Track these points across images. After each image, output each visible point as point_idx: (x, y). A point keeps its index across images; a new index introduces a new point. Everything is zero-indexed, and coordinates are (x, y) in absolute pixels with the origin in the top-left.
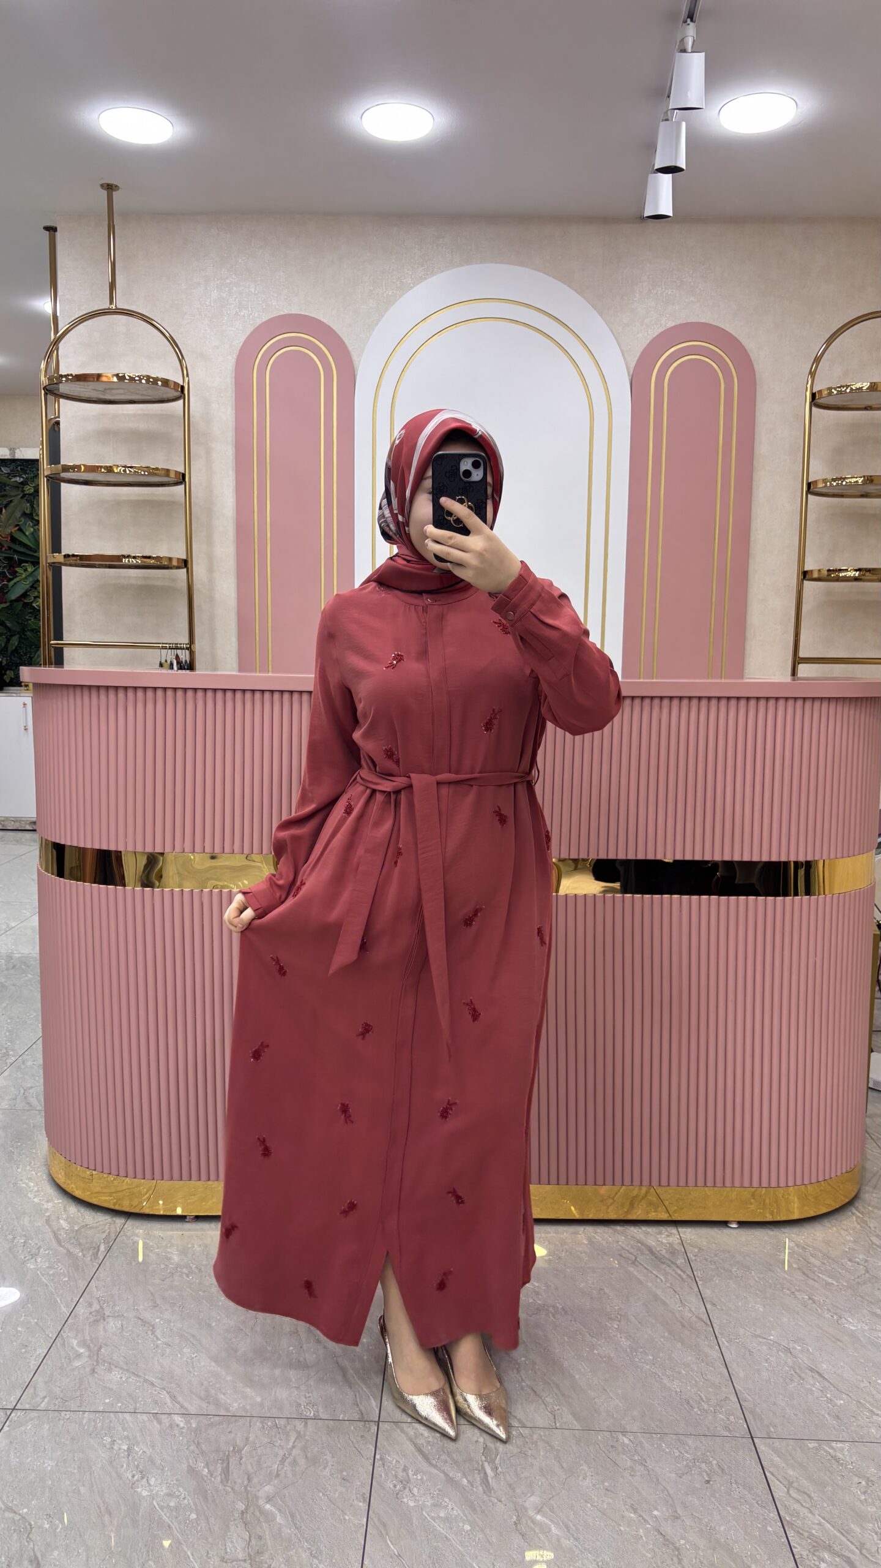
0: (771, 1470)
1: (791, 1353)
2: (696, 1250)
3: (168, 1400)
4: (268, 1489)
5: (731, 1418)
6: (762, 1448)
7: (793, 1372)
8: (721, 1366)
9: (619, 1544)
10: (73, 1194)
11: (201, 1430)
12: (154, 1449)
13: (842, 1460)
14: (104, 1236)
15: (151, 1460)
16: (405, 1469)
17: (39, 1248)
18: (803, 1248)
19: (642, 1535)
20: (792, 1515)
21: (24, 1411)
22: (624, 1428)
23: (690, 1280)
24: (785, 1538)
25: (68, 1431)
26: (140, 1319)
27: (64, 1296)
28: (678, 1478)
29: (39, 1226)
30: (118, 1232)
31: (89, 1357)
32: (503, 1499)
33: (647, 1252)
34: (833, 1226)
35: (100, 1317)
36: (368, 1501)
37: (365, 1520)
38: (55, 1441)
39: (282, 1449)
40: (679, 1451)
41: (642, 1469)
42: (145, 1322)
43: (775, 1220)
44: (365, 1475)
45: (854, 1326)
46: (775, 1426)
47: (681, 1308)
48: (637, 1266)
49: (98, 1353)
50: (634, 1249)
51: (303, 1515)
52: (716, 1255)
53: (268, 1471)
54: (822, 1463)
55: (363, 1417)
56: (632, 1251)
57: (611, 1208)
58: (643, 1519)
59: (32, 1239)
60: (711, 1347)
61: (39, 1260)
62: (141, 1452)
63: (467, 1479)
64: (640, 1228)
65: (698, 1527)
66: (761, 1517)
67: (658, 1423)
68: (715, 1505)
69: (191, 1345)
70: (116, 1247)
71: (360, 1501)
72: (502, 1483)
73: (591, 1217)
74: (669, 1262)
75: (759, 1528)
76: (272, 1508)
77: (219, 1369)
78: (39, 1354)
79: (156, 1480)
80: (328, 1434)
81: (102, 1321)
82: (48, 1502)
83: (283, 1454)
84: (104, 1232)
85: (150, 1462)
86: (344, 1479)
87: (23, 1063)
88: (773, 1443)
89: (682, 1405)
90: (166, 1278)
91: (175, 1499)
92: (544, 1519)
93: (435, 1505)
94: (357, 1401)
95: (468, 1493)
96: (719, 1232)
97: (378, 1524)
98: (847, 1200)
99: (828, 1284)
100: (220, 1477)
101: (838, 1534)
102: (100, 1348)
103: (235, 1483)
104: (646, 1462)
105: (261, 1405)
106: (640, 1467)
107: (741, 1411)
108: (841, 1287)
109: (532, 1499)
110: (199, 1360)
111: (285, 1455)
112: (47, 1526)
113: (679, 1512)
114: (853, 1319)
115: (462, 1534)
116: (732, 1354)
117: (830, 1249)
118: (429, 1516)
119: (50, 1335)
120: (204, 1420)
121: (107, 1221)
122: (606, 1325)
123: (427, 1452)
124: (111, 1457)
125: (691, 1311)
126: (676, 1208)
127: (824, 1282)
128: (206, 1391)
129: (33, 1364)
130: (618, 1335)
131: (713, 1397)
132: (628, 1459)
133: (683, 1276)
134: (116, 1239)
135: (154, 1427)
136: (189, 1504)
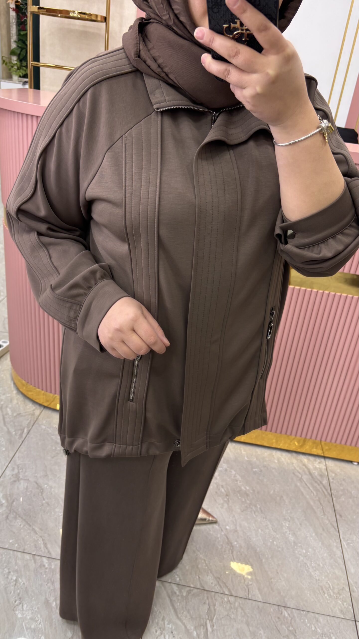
2: (334, 475)
3: (42, 546)
5: (345, 604)
8: (342, 563)
12: (29, 582)
14: (27, 422)
15: (27, 591)
22: (286, 604)
23: (328, 496)
26: (37, 484)
30: (35, 419)
31: (7, 507)
33: (308, 473)
35: (17, 479)
42: (39, 486)
47: (323, 516)
48: (302, 483)
49: (11, 505)
52: (344, 481)
56: (300, 471)
60: (337, 547)
62: (22, 584)
63: (196, 632)
64: (306, 457)
70: (32, 431)
74: (319, 482)
79: (27, 606)
81: (17, 482)
84: (28, 420)
89: (319, 591)
96: (348, 466)
102: (14, 501)
104: (296, 633)
107: (350, 598)
116: (348, 554)
121: (32, 410)
122: (282, 524)
124: (6, 585)
125: (328, 519)
130: (288, 532)
131: (336, 587)
132: (286, 629)
133: (326, 493)
134: (33, 426)
135: (32, 565)
136: (42, 628)
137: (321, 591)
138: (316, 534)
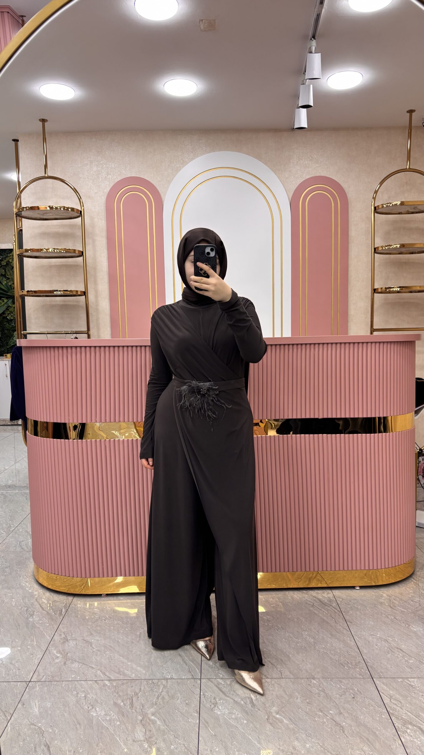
0: (382, 691)
1: (387, 641)
2: (341, 600)
3: (101, 675)
4: (152, 710)
5: (362, 670)
6: (377, 682)
7: (389, 650)
8: (356, 648)
9: (316, 726)
10: (48, 587)
11: (118, 687)
12: (97, 696)
13: (414, 686)
14: (64, 605)
15: (96, 701)
16: (215, 698)
17: (34, 612)
18: (390, 596)
19: (325, 721)
20: (393, 710)
21: (35, 682)
22: (314, 676)
23: (339, 612)
24: (391, 720)
25: (56, 690)
26: (84, 640)
27: (48, 632)
28: (340, 697)
29: (32, 602)
30: (70, 602)
31: (62, 657)
32: (260, 709)
33: (318, 601)
34: (404, 587)
35: (66, 640)
36: (199, 712)
37: (198, 721)
38: (51, 695)
39: (157, 692)
40: (340, 685)
41: (323, 694)
42: (87, 641)
43: (376, 585)
44: (196, 701)
45: (416, 629)
46: (382, 673)
47: (335, 625)
48: (314, 607)
49: (66, 656)
50: (312, 600)
51: (170, 720)
52: (350, 601)
53: (152, 702)
54: (405, 688)
55: (193, 677)
56: (311, 601)
57: (300, 583)
58: (325, 715)
59: (30, 608)
60: (351, 640)
61: (34, 617)
62: (91, 697)
63: (243, 701)
64: (314, 591)
65: (351, 717)
66: (379, 712)
67: (329, 674)
68: (358, 707)
69: (110, 650)
70: (70, 610)
71: (195, 713)
72: (259, 702)
73: (291, 587)
74: (329, 605)
75: (379, 716)
76: (155, 718)
77: (124, 660)
78: (39, 657)
79: (99, 708)
80: (177, 685)
81: (67, 642)
82: (50, 721)
83: (158, 695)
84: (64, 603)
85: (95, 701)
86: (187, 704)
87: (18, 530)
88: (382, 680)
89: (340, 666)
90: (95, 622)
91: (108, 716)
92: (280, 717)
93: (229, 713)
94: (190, 671)
95: (244, 707)
96: (351, 591)
97: (204, 722)
98: (409, 575)
99: (402, 611)
100: (129, 706)
101: (414, 717)
102: (67, 654)
103: (136, 708)
104: (325, 690)
105: (145, 674)
106: (322, 693)
107: (366, 667)
108: (408, 612)
109: (274, 708)
110: (114, 656)
111: (159, 695)
112: (51, 731)
113: (341, 711)
114: (415, 626)
115: (243, 725)
116: (360, 643)
117: (403, 596)
118: (227, 717)
119: (43, 649)
120: (120, 682)
121: (64, 598)
122: (302, 633)
123: (224, 691)
124: (77, 700)
125: (340, 625)
126: (330, 581)
127: (400, 611)
128: (119, 670)
129: (37, 662)
130: (308, 637)
131: (353, 662)
132: (317, 690)
133: (336, 611)
134: (69, 606)
135: (96, 686)
136: (116, 718)
137: (341, 666)
138: (332, 635)
